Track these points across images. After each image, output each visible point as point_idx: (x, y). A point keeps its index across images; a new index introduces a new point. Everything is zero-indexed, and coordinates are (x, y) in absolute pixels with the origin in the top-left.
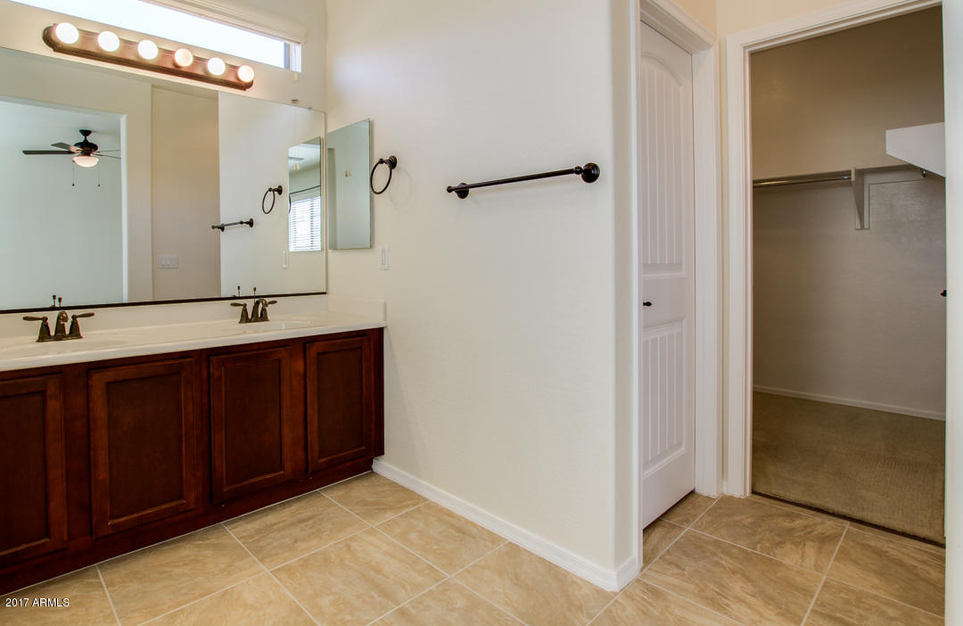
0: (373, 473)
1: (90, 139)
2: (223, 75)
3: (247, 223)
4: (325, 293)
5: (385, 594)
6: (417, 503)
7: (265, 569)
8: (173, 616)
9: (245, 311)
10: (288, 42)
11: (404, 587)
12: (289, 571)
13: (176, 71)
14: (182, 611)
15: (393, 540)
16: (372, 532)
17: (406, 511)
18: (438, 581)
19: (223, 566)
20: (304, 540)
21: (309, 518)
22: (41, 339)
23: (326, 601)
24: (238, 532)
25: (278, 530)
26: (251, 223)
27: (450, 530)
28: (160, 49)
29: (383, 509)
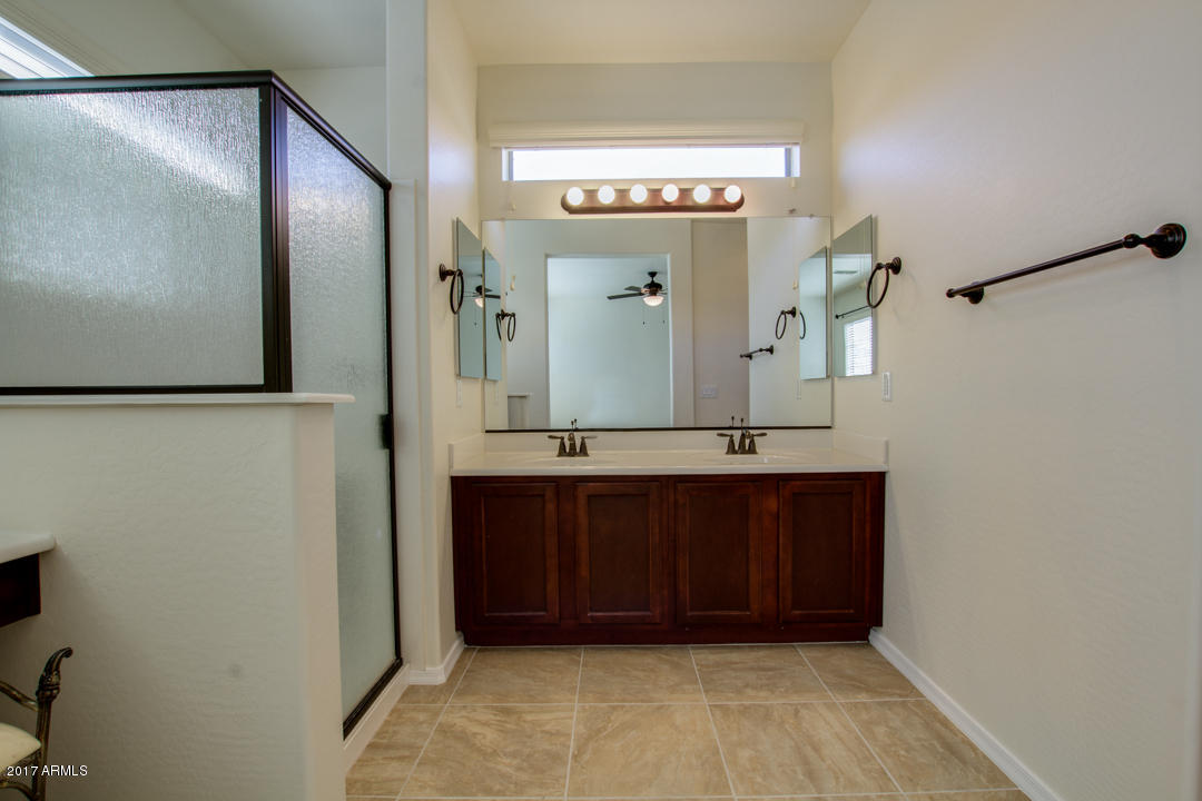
0: (869, 644)
1: (656, 280)
2: (710, 201)
3: (767, 350)
4: (829, 427)
5: (811, 775)
6: (907, 696)
7: (704, 700)
8: (614, 708)
9: (732, 442)
10: (788, 147)
11: (837, 778)
12: (725, 710)
13: (668, 208)
14: (623, 707)
15: (853, 725)
16: (831, 707)
17: (887, 699)
18: (882, 791)
19: (672, 683)
20: (754, 688)
21: (770, 669)
22: (560, 455)
23: (745, 754)
24: (699, 658)
25: (734, 670)
26: (771, 350)
27: (935, 742)
28: (648, 190)
29: (859, 687)
